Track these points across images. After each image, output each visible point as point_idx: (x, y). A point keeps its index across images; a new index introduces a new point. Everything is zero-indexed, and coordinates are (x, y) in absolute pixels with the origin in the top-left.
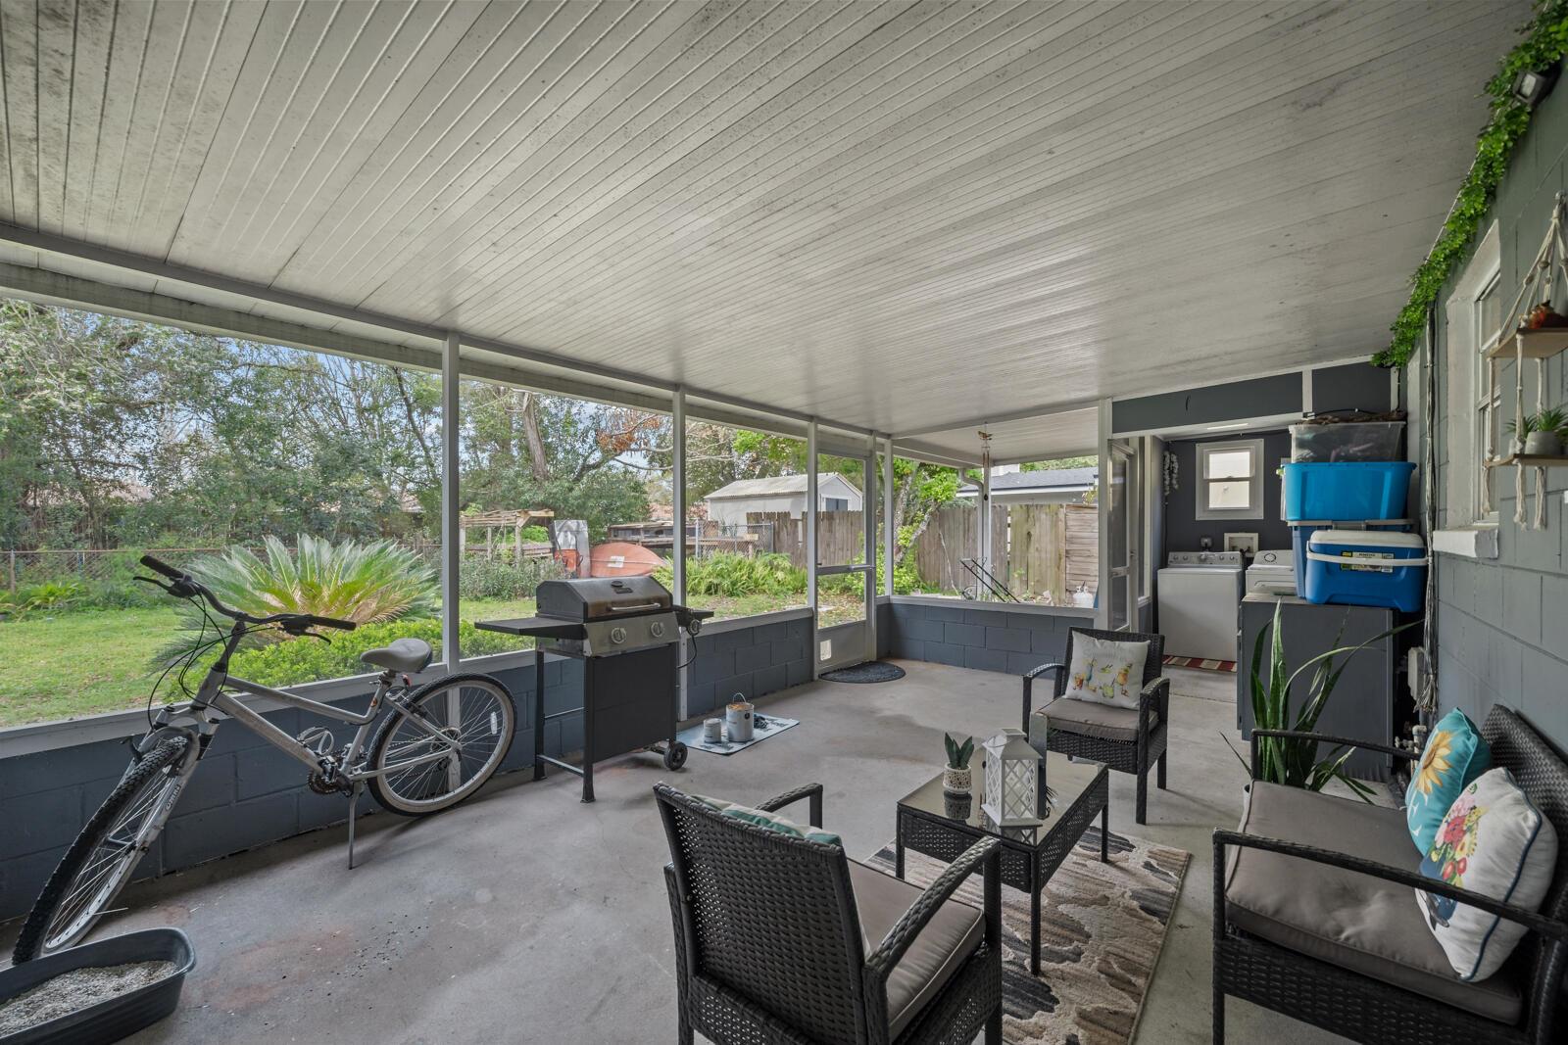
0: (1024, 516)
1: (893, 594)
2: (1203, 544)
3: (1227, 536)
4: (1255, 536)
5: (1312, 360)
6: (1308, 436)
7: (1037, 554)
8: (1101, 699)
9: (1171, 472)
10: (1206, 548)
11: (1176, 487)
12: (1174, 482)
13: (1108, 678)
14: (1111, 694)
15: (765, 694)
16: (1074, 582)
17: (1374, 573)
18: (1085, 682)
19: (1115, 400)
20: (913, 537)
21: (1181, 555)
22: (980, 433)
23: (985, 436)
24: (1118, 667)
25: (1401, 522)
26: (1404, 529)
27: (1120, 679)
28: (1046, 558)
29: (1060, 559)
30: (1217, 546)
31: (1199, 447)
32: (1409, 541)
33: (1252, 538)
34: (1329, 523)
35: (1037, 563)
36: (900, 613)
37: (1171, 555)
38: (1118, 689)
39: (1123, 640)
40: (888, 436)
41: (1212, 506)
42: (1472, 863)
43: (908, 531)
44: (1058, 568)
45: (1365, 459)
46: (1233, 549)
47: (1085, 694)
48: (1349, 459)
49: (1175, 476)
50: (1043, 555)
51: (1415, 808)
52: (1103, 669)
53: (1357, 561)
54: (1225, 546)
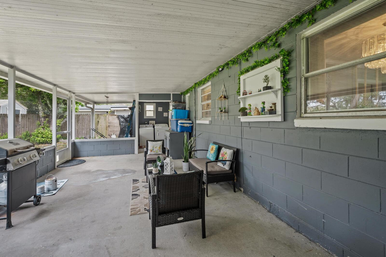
0: (97, 117)
1: (75, 139)
3: (150, 121)
4: (155, 121)
5: (173, 92)
6: (174, 105)
7: (100, 127)
8: (156, 153)
10: (146, 124)
11: (140, 111)
12: (140, 110)
13: (157, 149)
14: (157, 152)
15: (41, 176)
16: (111, 133)
17: (187, 127)
18: (152, 151)
19: (140, 93)
20: (62, 123)
21: (142, 125)
22: (105, 96)
23: (107, 97)
24: (158, 146)
25: (188, 119)
26: (188, 120)
27: (159, 149)
28: (103, 127)
29: (107, 127)
30: (148, 124)
31: (145, 104)
32: (190, 122)
33: (154, 122)
34: (180, 119)
35: (101, 129)
36: (78, 145)
38: (159, 150)
39: (159, 141)
40: (74, 93)
41: (147, 115)
42: (227, 157)
43: (60, 121)
44: (106, 130)
45: (181, 109)
46: (151, 124)
47: (153, 153)
48: (179, 109)
49: (140, 109)
50: (102, 127)
51: (211, 156)
52: (156, 147)
53: (185, 125)
54: (150, 123)
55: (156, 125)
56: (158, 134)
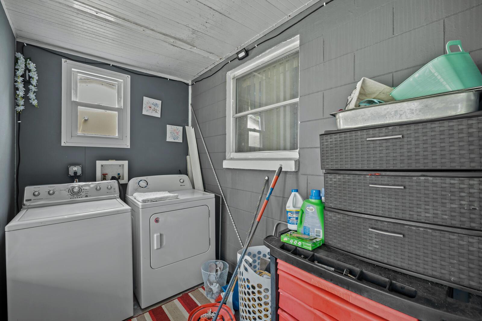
2: (71, 173)
3: (99, 163)
4: (126, 163)
9: (27, 83)
10: (76, 178)
11: (35, 103)
12: (32, 95)
30: (88, 176)
33: (122, 166)
37: (28, 191)
46: (104, 177)
49: (33, 88)
54: (99, 174)
55: (133, 183)
56: (161, 235)
